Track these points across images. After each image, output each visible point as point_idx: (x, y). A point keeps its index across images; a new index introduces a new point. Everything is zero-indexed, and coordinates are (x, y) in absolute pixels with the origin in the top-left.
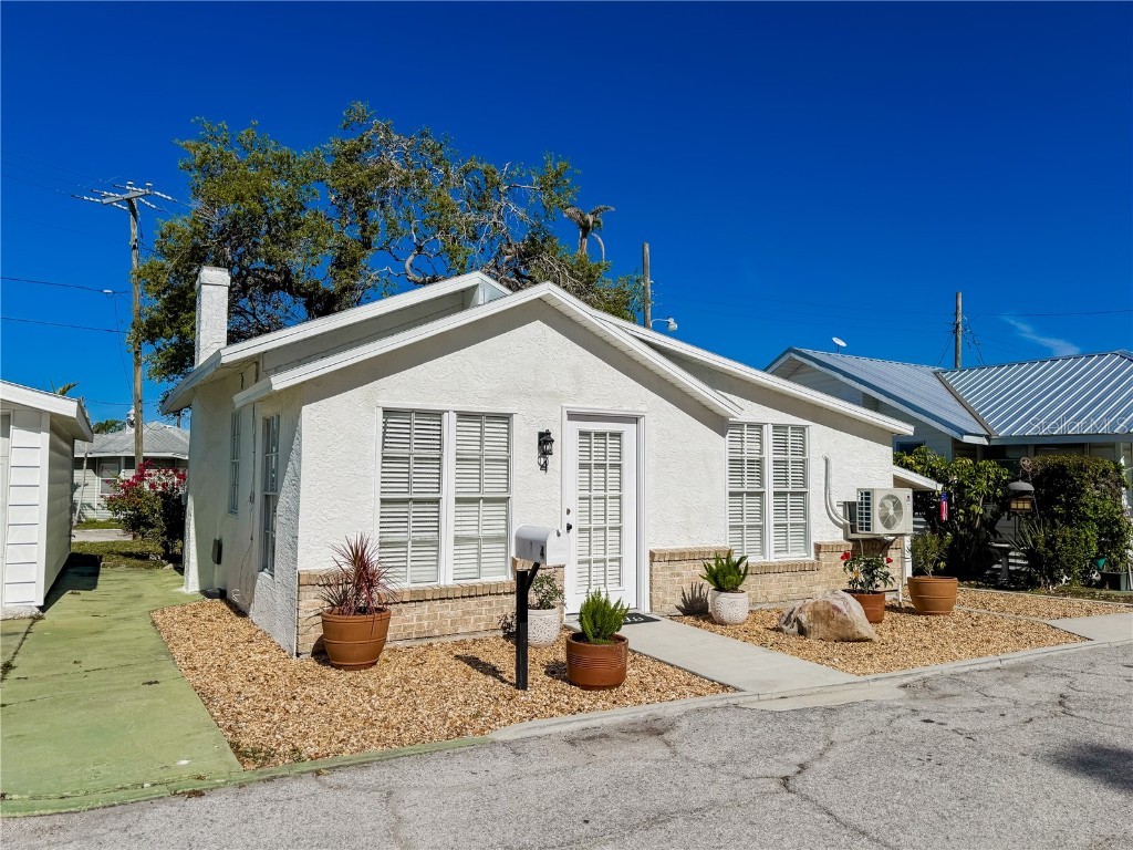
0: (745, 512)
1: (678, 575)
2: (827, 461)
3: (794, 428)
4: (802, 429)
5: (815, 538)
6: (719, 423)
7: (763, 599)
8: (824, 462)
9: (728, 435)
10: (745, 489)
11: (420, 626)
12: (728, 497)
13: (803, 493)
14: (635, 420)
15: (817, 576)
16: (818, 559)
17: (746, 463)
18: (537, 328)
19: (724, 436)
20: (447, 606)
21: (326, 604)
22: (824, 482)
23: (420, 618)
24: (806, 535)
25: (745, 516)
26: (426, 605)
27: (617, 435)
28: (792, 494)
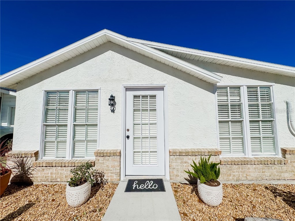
0: (231, 131)
1: (186, 163)
2: (287, 103)
3: (261, 87)
4: (268, 87)
5: (282, 145)
6: (212, 87)
7: (245, 179)
8: (285, 104)
9: (216, 93)
10: (230, 119)
11: (52, 177)
12: (218, 123)
13: (271, 121)
14: (162, 89)
15: (285, 168)
16: (285, 158)
17: (230, 106)
18: (110, 54)
19: (214, 93)
20: (63, 169)
21: (16, 165)
22: (286, 115)
23: (51, 174)
24: (275, 144)
25: (231, 133)
26: (54, 168)
27: (154, 96)
28: (262, 121)
